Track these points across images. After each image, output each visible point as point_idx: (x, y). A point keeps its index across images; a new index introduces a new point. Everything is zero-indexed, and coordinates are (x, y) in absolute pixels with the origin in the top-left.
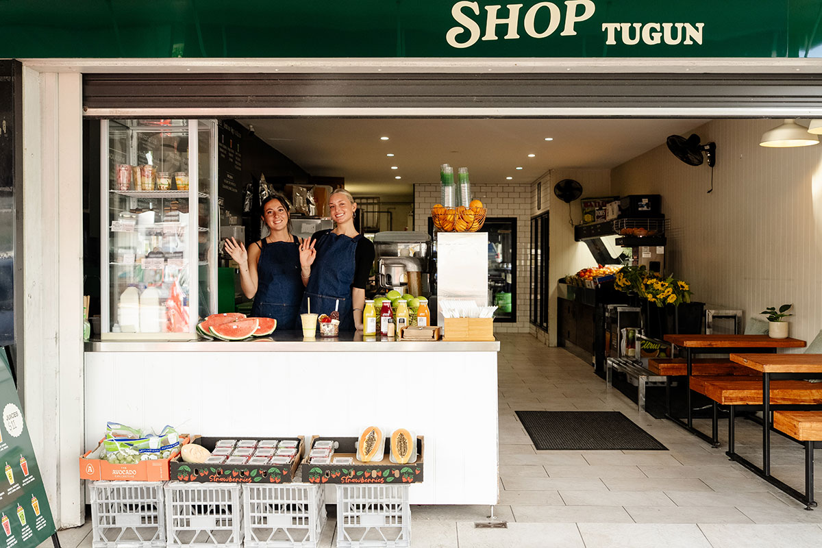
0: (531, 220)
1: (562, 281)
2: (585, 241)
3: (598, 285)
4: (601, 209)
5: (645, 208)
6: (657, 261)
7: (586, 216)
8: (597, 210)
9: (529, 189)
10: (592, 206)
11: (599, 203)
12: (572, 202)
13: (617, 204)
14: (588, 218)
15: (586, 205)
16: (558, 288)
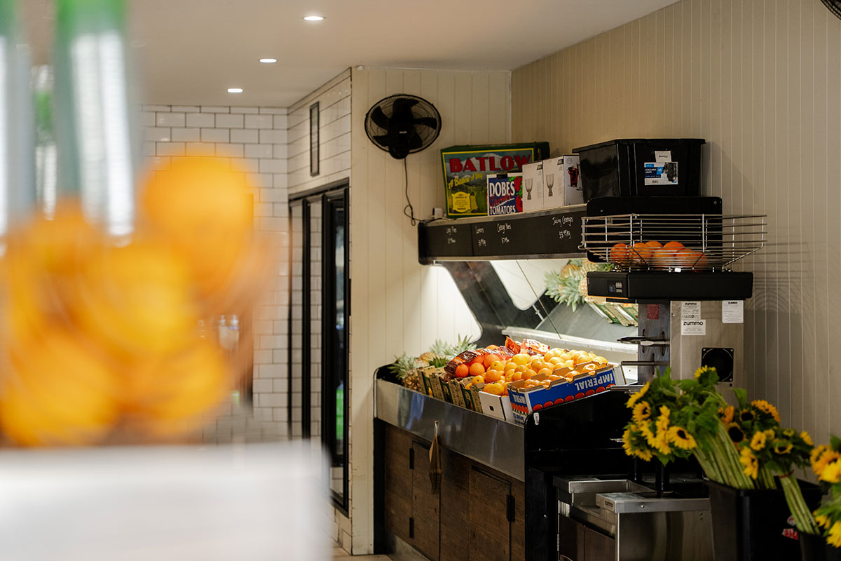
0: (292, 200)
1: (387, 373)
2: (446, 265)
3: (531, 418)
4: (503, 178)
5: (663, 180)
6: (724, 345)
7: (454, 196)
8: (491, 180)
9: (283, 122)
10: (473, 169)
11: (492, 160)
12: (410, 158)
13: (566, 166)
14: (462, 202)
15: (455, 165)
16: (377, 392)
